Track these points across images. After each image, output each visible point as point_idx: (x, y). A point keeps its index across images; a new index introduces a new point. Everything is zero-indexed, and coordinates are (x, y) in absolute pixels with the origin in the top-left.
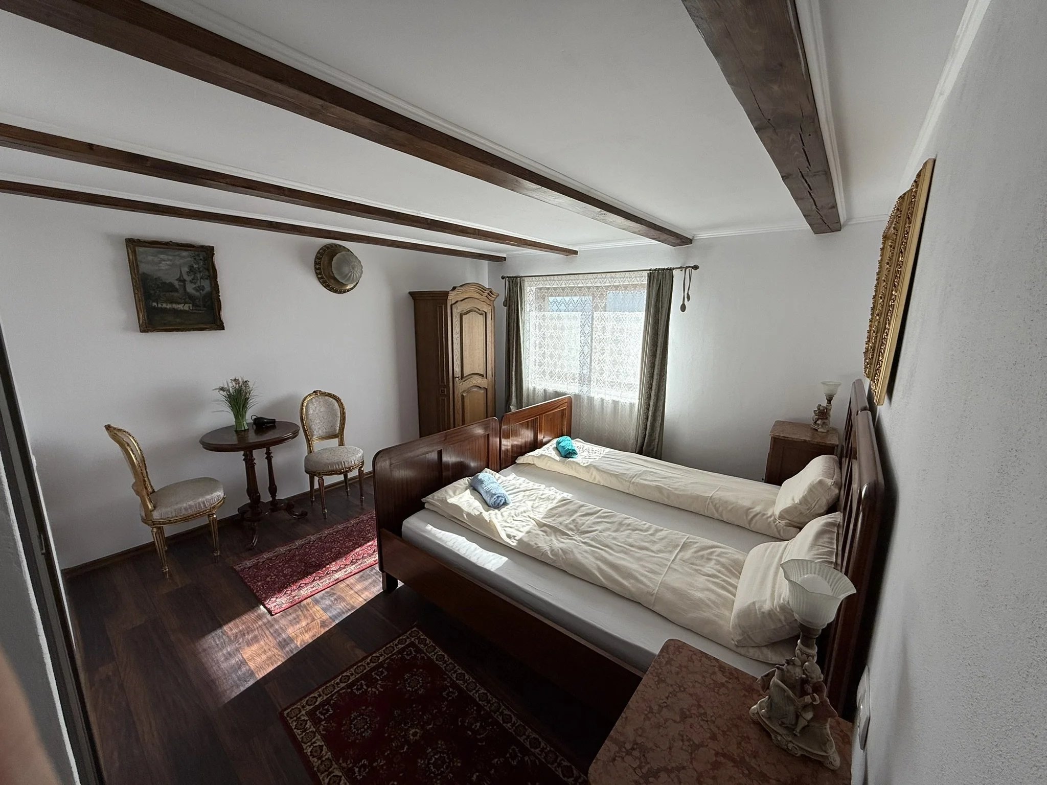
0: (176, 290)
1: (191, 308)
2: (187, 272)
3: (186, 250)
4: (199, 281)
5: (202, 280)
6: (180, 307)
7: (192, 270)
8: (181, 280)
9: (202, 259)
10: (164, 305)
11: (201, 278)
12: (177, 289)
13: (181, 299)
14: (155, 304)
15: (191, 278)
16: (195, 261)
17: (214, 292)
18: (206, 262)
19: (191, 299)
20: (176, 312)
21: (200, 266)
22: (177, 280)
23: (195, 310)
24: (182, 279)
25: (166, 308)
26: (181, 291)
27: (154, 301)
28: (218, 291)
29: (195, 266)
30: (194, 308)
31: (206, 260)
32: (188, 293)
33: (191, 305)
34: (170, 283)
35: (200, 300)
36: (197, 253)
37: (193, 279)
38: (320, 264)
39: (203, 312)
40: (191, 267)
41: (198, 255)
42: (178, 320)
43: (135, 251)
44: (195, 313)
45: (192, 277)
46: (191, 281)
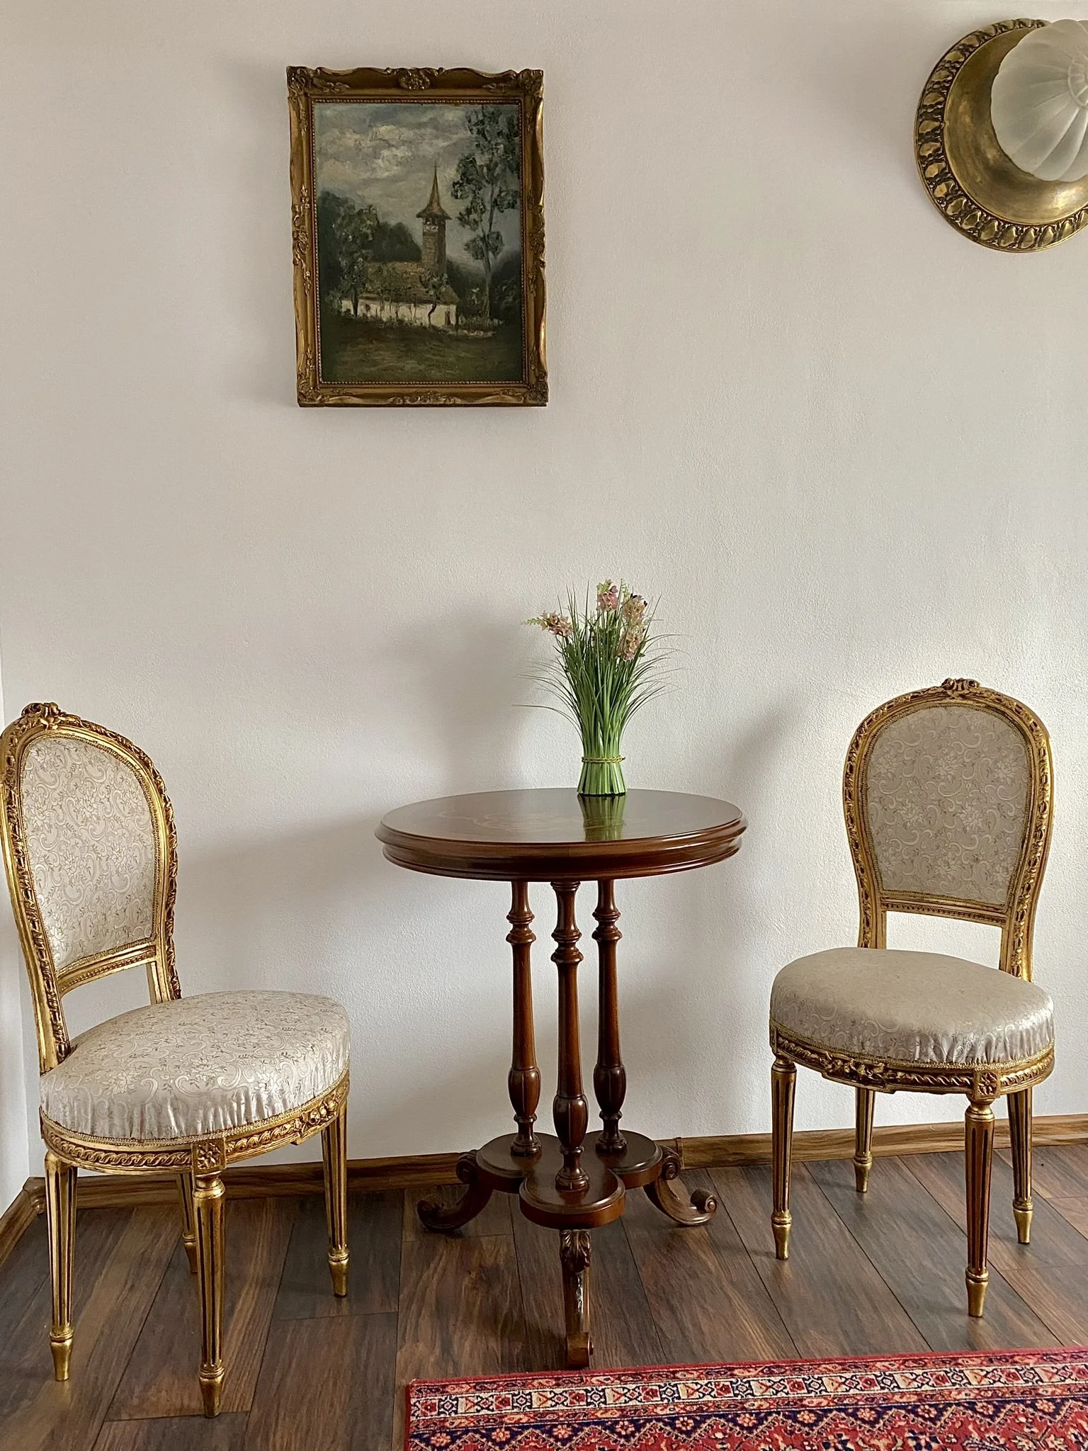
0: (414, 254)
1: (453, 322)
2: (454, 184)
3: (453, 101)
4: (486, 216)
5: (496, 211)
6: (419, 315)
7: (468, 176)
8: (434, 217)
9: (506, 131)
10: (375, 308)
11: (495, 203)
12: (418, 251)
13: (425, 285)
14: (347, 304)
15: (462, 205)
16: (482, 142)
17: (529, 256)
18: (517, 139)
19: (457, 279)
20: (406, 335)
21: (496, 159)
22: (419, 216)
23: (466, 327)
24: (436, 210)
25: (377, 320)
26: (428, 257)
27: (345, 296)
28: (539, 247)
29: (481, 160)
30: (462, 320)
31: (516, 135)
32: (450, 264)
33: (453, 308)
34: (400, 227)
35: (482, 291)
36: (491, 109)
37: (469, 211)
38: (941, 112)
39: (490, 334)
40: (467, 165)
41: (493, 118)
42: (410, 365)
43: (309, 116)
44: (466, 339)
45: (466, 203)
46: (462, 220)
